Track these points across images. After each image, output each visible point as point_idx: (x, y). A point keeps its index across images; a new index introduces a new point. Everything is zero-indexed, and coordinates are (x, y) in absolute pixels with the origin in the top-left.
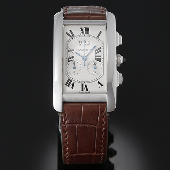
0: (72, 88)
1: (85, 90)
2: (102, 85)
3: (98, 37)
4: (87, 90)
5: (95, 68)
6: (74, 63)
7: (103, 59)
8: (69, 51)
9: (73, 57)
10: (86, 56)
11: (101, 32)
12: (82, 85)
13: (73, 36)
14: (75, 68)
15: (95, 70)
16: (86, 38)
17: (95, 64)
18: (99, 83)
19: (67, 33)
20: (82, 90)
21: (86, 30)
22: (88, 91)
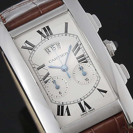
0: (69, 114)
1: (87, 109)
2: (105, 92)
3: (66, 31)
4: (89, 108)
5: (85, 74)
6: (54, 82)
7: (88, 57)
8: (38, 69)
9: (48, 74)
10: (65, 65)
11: (66, 24)
12: (80, 104)
13: (34, 46)
14: (58, 88)
15: (85, 77)
16: (51, 40)
17: (81, 68)
18: (100, 90)
19: (23, 47)
20: (83, 110)
21: (45, 31)
22: (91, 109)
